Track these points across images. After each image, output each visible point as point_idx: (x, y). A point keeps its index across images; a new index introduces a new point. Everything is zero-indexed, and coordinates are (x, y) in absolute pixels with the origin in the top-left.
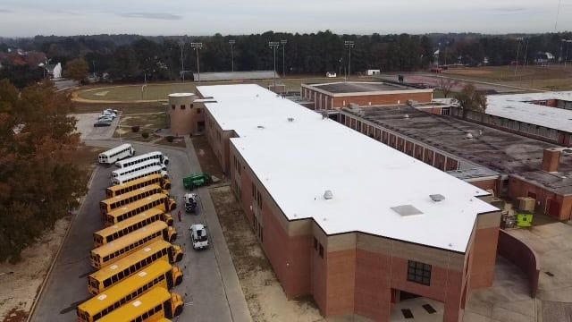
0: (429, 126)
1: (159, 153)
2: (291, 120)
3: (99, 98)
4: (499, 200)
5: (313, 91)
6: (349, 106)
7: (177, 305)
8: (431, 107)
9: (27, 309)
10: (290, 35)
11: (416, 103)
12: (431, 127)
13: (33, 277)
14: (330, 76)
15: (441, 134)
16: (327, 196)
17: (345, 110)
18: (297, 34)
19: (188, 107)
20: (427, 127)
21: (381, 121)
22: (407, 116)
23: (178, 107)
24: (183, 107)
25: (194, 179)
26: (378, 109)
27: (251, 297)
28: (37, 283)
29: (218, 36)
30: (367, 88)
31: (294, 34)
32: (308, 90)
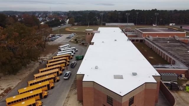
0: (175, 46)
1: (75, 48)
2: (115, 40)
3: (74, 30)
4: (186, 79)
5: (138, 31)
6: (149, 37)
7: (45, 95)
8: (184, 39)
9: (12, 88)
10: (141, 11)
11: (178, 37)
12: (176, 47)
13: (20, 79)
14: (154, 25)
15: (178, 50)
16: (96, 68)
17: (146, 38)
18: (144, 10)
19: (91, 34)
20: (173, 47)
21: (156, 43)
22: (168, 42)
23: (87, 34)
24: (89, 34)
25: (79, 57)
26: (160, 38)
27: (68, 97)
28: (20, 81)
29: (116, 11)
30: (159, 30)
31: (143, 10)
32: (137, 30)
